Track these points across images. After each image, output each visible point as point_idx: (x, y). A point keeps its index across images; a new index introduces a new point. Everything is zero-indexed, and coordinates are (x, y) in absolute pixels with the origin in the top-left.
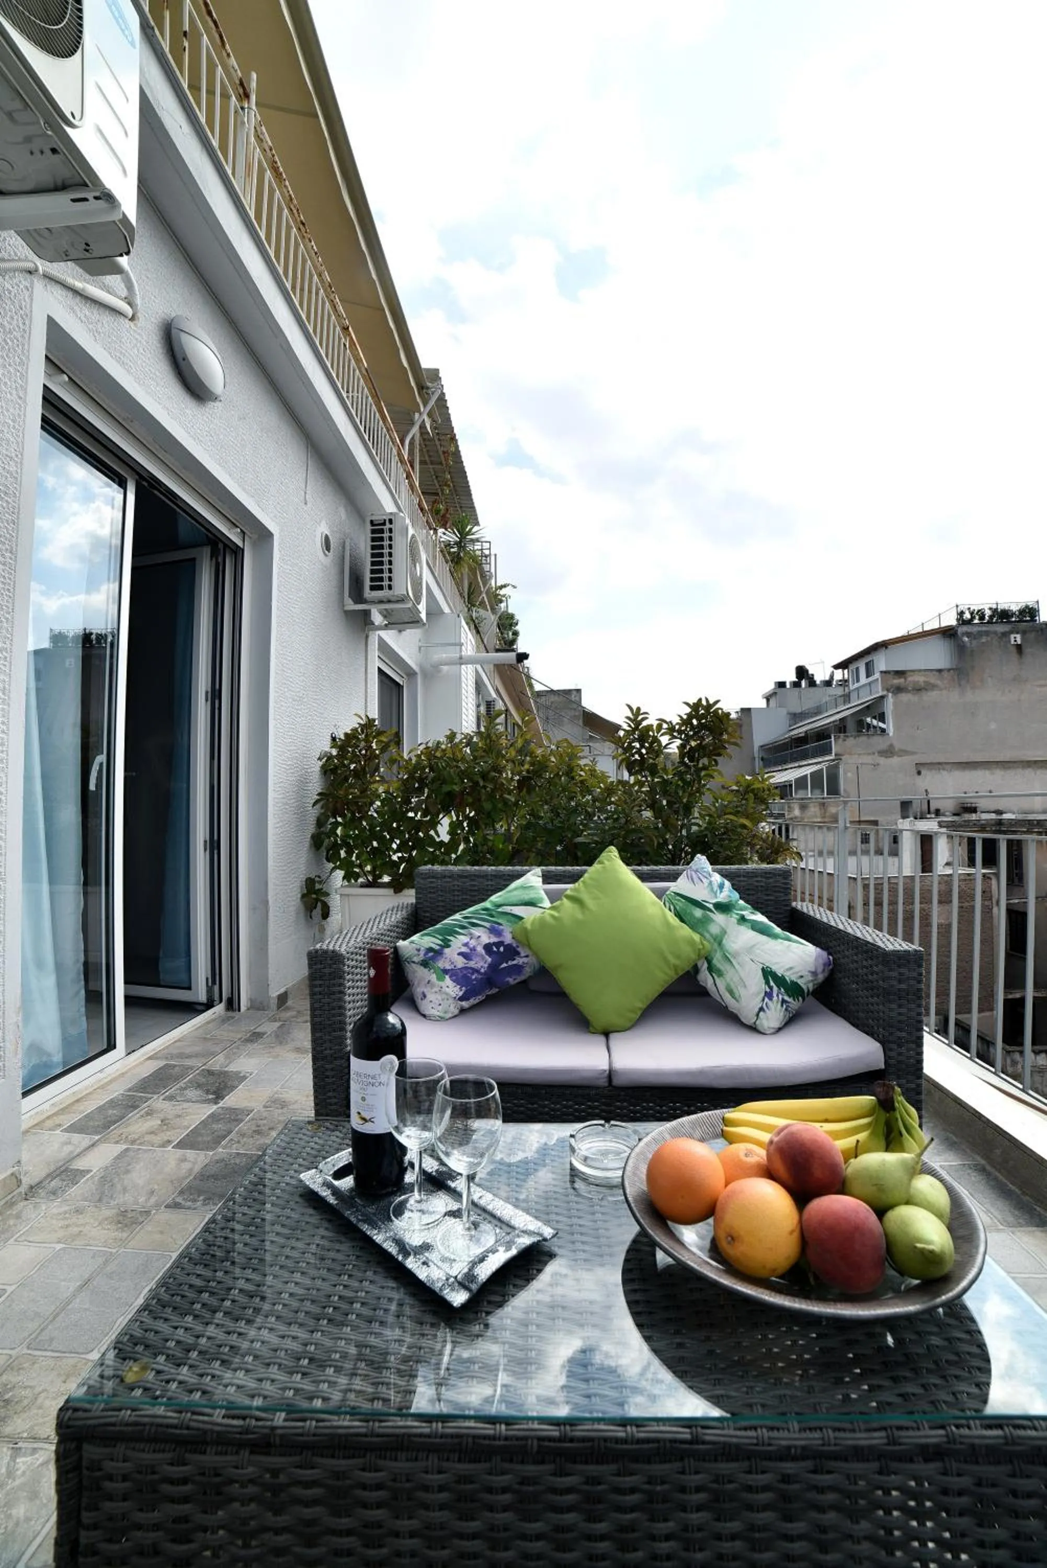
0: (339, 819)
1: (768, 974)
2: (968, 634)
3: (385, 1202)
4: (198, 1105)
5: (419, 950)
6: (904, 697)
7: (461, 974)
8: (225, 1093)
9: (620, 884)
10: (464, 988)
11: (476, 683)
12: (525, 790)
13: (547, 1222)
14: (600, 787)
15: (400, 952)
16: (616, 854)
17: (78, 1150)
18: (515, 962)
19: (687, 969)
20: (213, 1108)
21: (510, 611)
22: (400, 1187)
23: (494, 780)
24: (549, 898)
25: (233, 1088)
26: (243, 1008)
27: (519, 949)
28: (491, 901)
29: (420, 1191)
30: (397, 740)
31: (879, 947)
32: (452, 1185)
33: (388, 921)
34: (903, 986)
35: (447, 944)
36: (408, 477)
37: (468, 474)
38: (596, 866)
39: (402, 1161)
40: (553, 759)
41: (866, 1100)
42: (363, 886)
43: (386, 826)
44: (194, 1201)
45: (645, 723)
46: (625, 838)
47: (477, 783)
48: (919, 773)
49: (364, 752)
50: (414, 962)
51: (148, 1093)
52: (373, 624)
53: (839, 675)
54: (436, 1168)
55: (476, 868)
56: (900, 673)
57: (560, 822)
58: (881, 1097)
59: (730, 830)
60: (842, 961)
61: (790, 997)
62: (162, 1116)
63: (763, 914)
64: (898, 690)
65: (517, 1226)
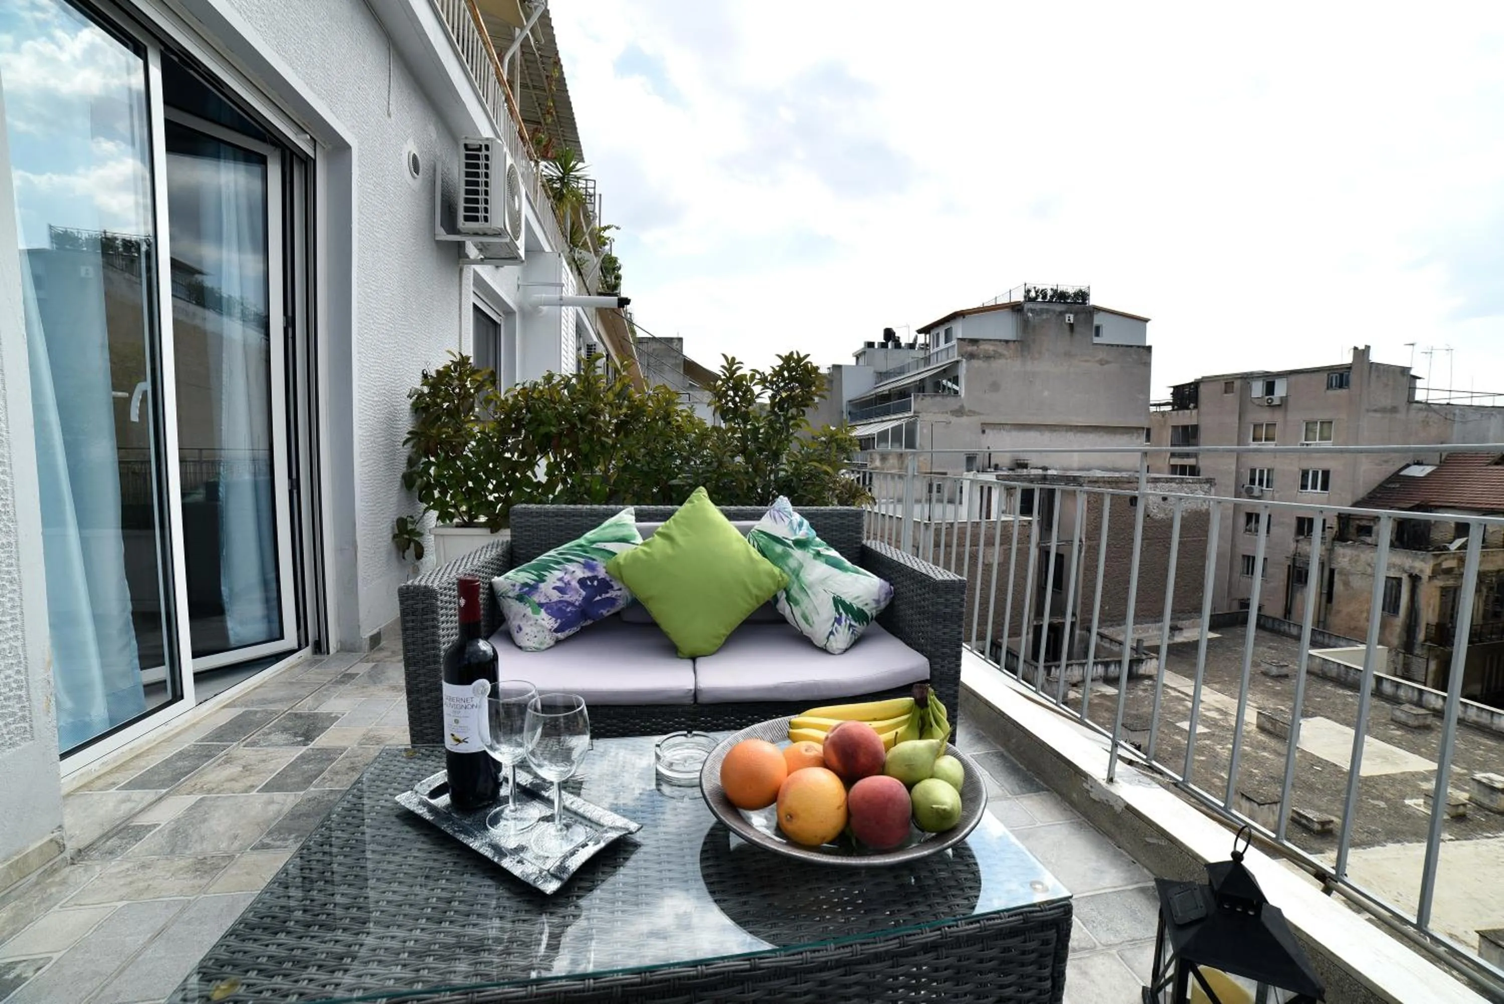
0: (432, 459)
1: (838, 602)
2: (1032, 311)
3: (482, 814)
4: (284, 748)
5: (514, 585)
6: (976, 363)
7: (555, 608)
8: (315, 734)
9: (708, 522)
10: (559, 621)
11: (577, 326)
12: (622, 433)
13: (634, 819)
14: (695, 433)
15: (495, 587)
16: (706, 494)
17: (140, 806)
18: (608, 595)
19: (767, 599)
20: (303, 750)
21: (614, 255)
22: (496, 800)
23: (592, 422)
24: (641, 534)
25: (323, 729)
26: (332, 650)
27: (612, 583)
28: (586, 539)
29: (514, 802)
30: (494, 378)
31: (931, 578)
32: (545, 794)
33: (482, 557)
34: (948, 610)
35: (542, 579)
36: (508, 99)
37: (573, 105)
38: (686, 505)
39: (497, 778)
40: (650, 404)
41: (907, 701)
42: (458, 526)
43: (482, 465)
44: (285, 839)
45: (739, 373)
46: (717, 480)
47: (574, 426)
48: (984, 432)
49: (457, 390)
50: (509, 597)
51: (227, 741)
52: (468, 257)
53: (921, 339)
54: (530, 780)
55: (572, 506)
56: (974, 341)
57: (656, 465)
58: (918, 697)
59: (814, 476)
60: (902, 590)
61: (856, 621)
62: (243, 762)
63: (836, 550)
64: (971, 356)
65: (605, 824)
